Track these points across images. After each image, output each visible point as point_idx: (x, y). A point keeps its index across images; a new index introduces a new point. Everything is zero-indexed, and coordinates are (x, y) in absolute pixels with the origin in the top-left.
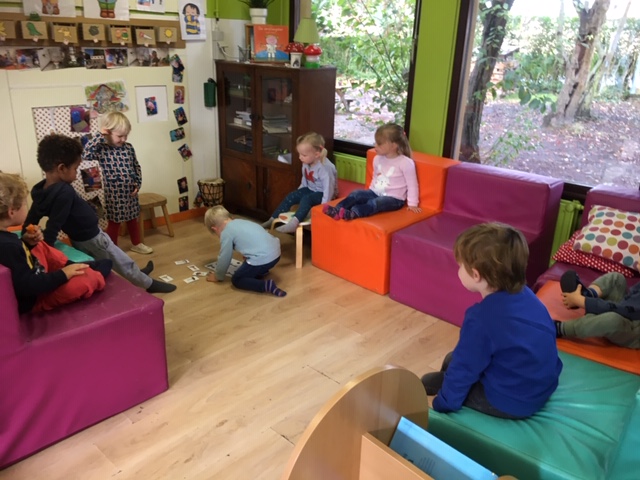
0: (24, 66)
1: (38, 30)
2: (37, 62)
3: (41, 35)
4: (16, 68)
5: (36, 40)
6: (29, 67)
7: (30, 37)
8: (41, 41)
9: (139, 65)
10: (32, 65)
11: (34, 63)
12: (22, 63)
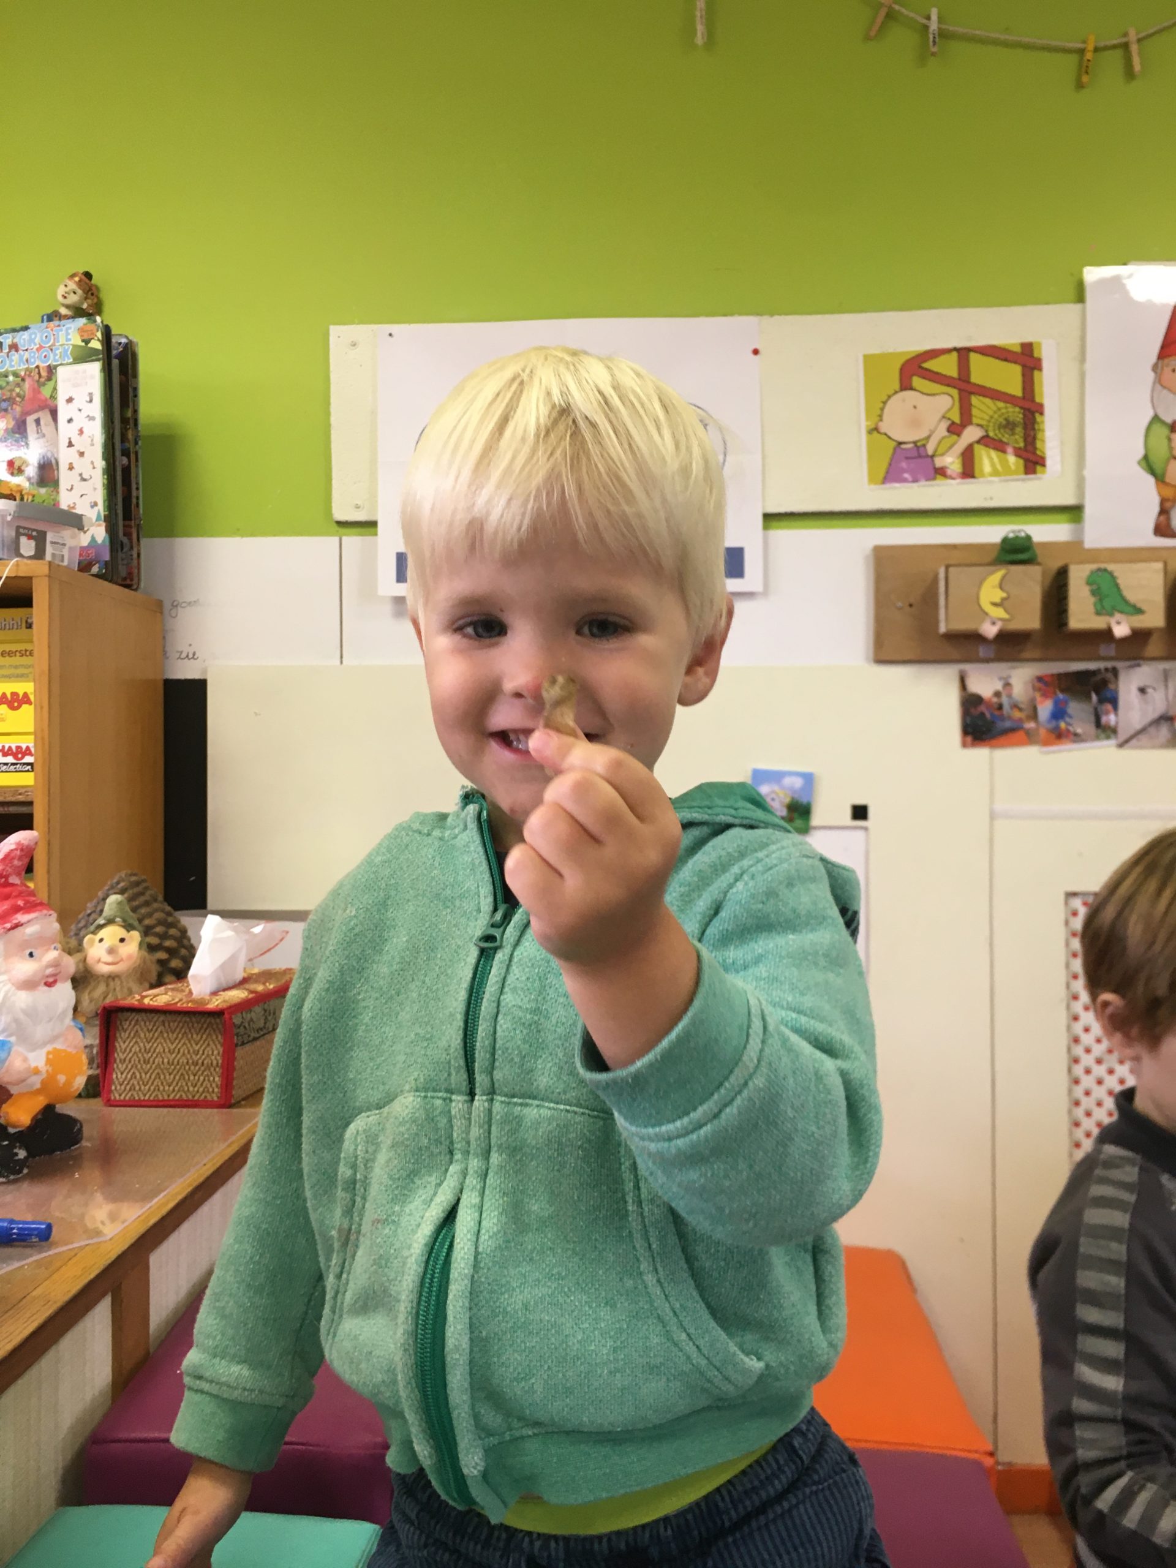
0: (1059, 735)
1: (1131, 596)
3: (1139, 611)
4: (1030, 739)
5: (1121, 630)
6: (1077, 738)
7: (1098, 623)
8: (1140, 637)
10: (1091, 728)
11: (1098, 724)
12: (1054, 724)
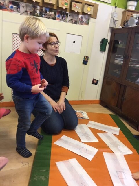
2: (19, 10)
9: (72, 22)
10: (16, 11)
11: (17, 10)
12: (11, 8)
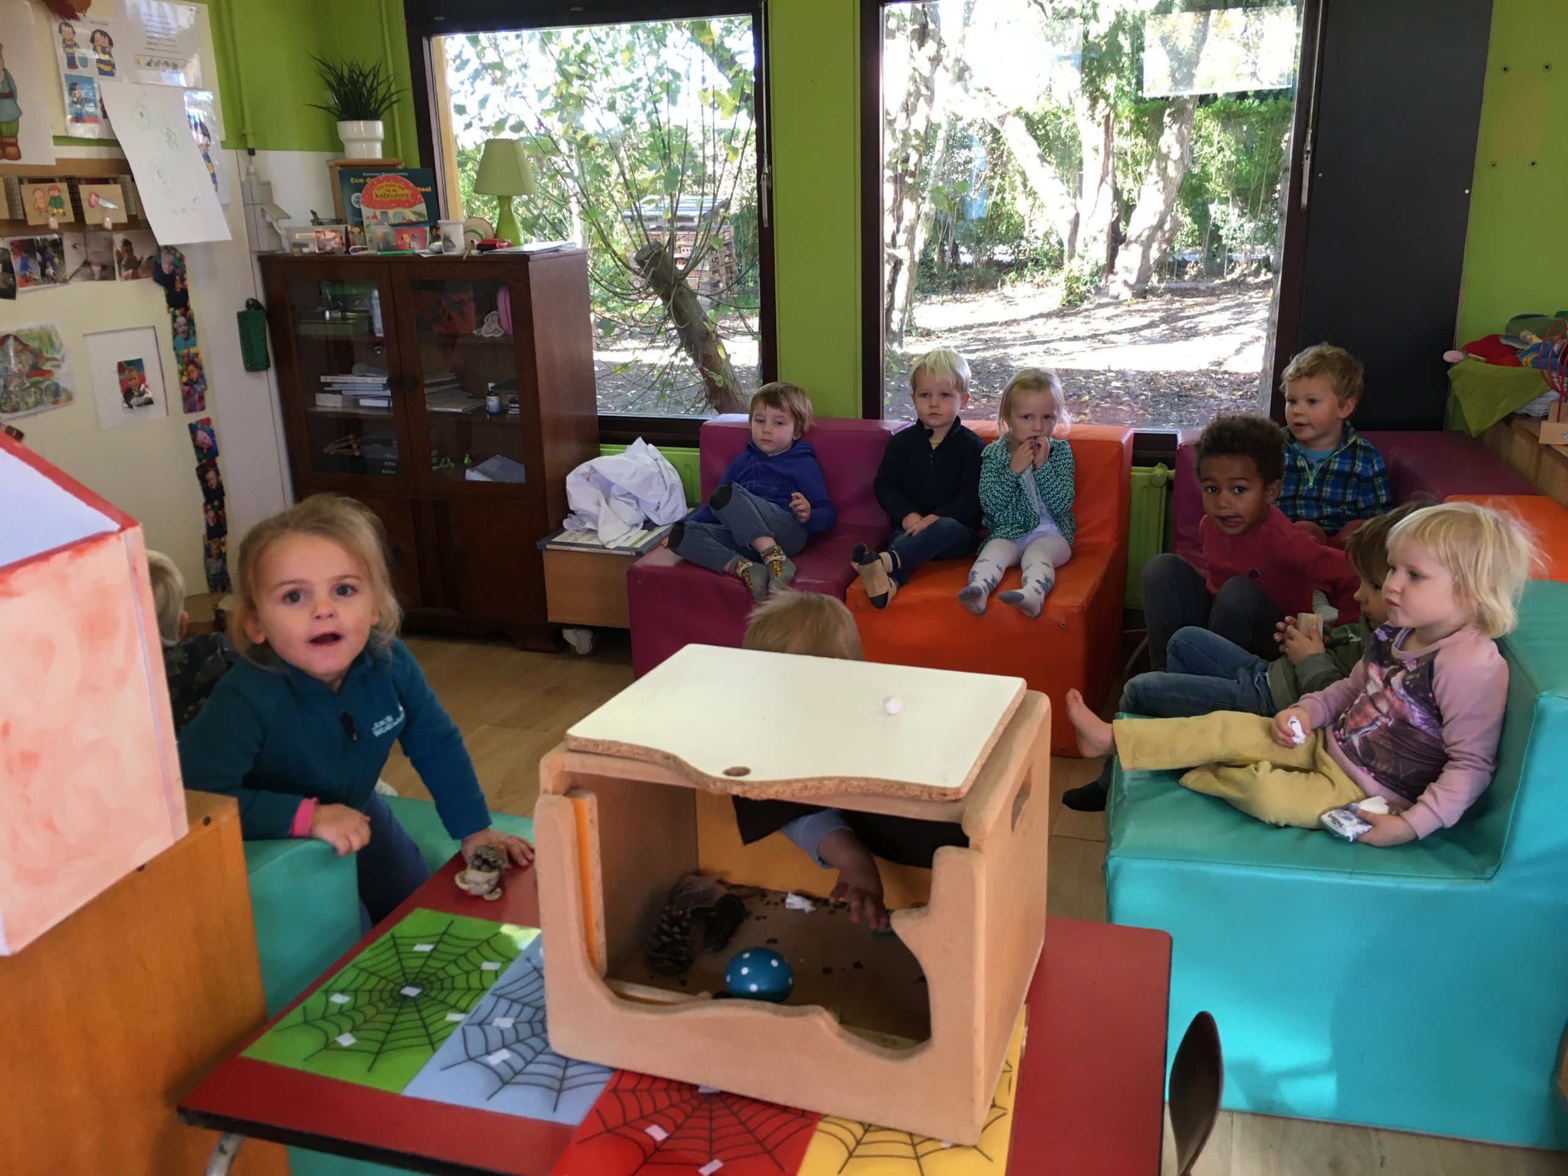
9: (91, 277)
